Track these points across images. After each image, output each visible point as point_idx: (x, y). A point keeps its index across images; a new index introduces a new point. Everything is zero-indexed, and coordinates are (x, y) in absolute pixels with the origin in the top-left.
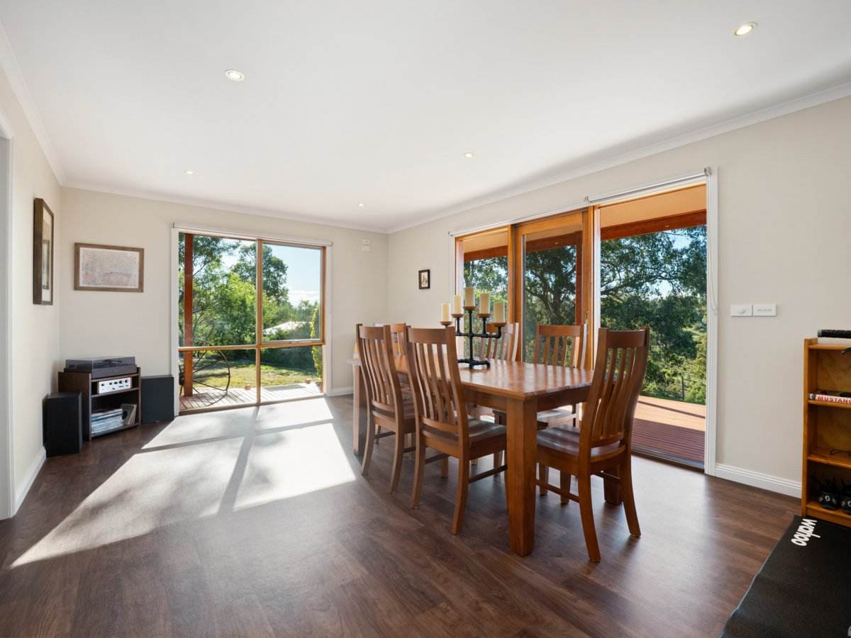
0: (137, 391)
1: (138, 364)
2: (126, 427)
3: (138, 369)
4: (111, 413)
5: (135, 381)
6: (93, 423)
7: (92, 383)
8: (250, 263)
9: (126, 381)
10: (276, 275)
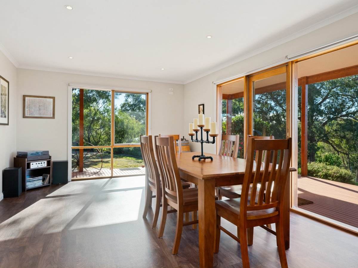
0: (50, 168)
1: (50, 154)
2: (44, 186)
3: (50, 157)
4: (37, 178)
5: (49, 163)
6: (27, 183)
7: (27, 163)
8: (130, 102)
9: (44, 163)
10: (143, 109)
